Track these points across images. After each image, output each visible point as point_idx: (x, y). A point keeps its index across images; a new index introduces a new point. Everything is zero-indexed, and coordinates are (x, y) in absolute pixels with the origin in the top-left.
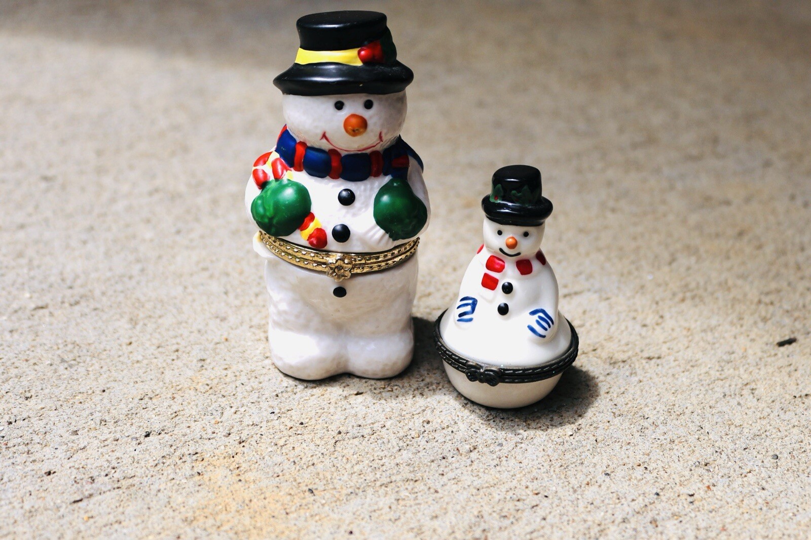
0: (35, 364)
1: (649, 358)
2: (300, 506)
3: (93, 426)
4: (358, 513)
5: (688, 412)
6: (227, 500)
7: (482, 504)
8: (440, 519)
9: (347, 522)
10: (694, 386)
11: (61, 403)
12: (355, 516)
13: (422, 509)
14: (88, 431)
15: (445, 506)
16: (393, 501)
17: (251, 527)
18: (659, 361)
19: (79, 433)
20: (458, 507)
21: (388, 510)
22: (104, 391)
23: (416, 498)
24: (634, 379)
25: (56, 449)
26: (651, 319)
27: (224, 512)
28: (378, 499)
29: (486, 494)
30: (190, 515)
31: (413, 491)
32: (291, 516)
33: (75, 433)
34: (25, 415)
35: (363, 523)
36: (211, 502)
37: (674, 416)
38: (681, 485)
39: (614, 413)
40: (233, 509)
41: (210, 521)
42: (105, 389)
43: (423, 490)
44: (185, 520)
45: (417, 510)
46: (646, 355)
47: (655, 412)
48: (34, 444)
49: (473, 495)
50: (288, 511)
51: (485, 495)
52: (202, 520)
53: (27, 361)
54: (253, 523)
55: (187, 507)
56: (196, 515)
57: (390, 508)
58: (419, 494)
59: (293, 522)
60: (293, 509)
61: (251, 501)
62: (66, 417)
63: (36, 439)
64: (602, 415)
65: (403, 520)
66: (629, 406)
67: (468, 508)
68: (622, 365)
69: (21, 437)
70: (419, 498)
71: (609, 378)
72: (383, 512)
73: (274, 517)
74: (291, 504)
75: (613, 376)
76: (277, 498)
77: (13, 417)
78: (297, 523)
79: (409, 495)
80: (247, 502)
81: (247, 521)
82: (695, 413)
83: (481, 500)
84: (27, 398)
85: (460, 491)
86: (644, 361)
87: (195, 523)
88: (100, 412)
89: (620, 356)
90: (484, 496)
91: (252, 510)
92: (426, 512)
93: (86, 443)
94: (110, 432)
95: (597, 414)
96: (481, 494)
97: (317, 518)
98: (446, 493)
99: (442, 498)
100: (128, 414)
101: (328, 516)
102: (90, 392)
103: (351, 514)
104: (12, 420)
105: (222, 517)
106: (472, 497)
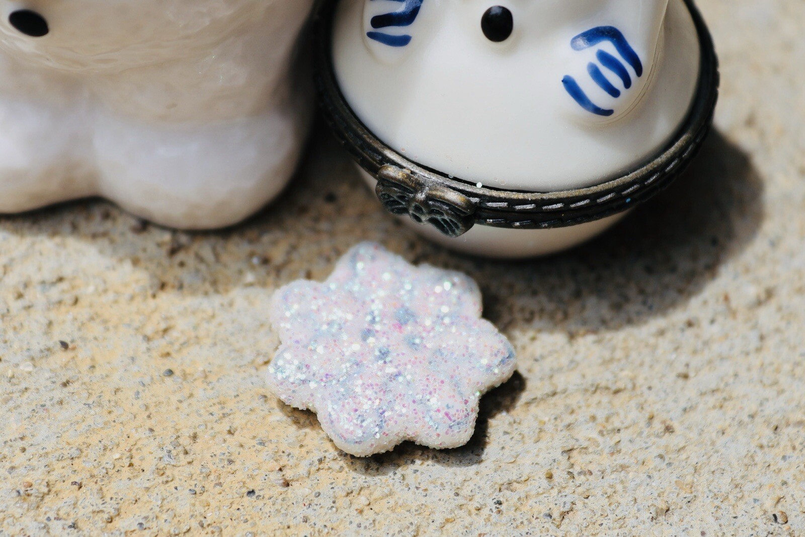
2: (320, 461)
4: (466, 491)
6: (135, 436)
7: (786, 475)
8: (674, 518)
9: (439, 518)
12: (460, 500)
13: (631, 485)
15: (689, 479)
16: (558, 455)
17: (194, 524)
20: (724, 483)
21: (545, 483)
23: (615, 451)
27: (126, 472)
28: (519, 448)
29: (797, 444)
30: (37, 477)
31: (610, 427)
32: (299, 490)
35: (479, 521)
36: (94, 439)
40: (150, 464)
41: (89, 499)
43: (634, 423)
44: (24, 494)
45: (619, 487)
49: (761, 447)
50: (289, 474)
51: (794, 448)
52: (68, 493)
54: (199, 509)
55: (30, 451)
56: (52, 478)
57: (550, 477)
58: (624, 436)
59: (301, 511)
60: (302, 470)
61: (195, 437)
65: (579, 516)
67: (748, 487)
70: (625, 447)
72: (532, 487)
73: (251, 493)
74: (296, 452)
76: (262, 434)
78: (309, 512)
79: (600, 439)
80: (185, 441)
81: (184, 504)
83: (781, 464)
85: (730, 431)
87: (51, 505)
90: (789, 452)
91: (196, 469)
92: (639, 494)
96: (782, 444)
97: (362, 500)
98: (693, 435)
99: (683, 448)
101: (391, 494)
103: (448, 493)
105: (118, 486)
106: (760, 453)
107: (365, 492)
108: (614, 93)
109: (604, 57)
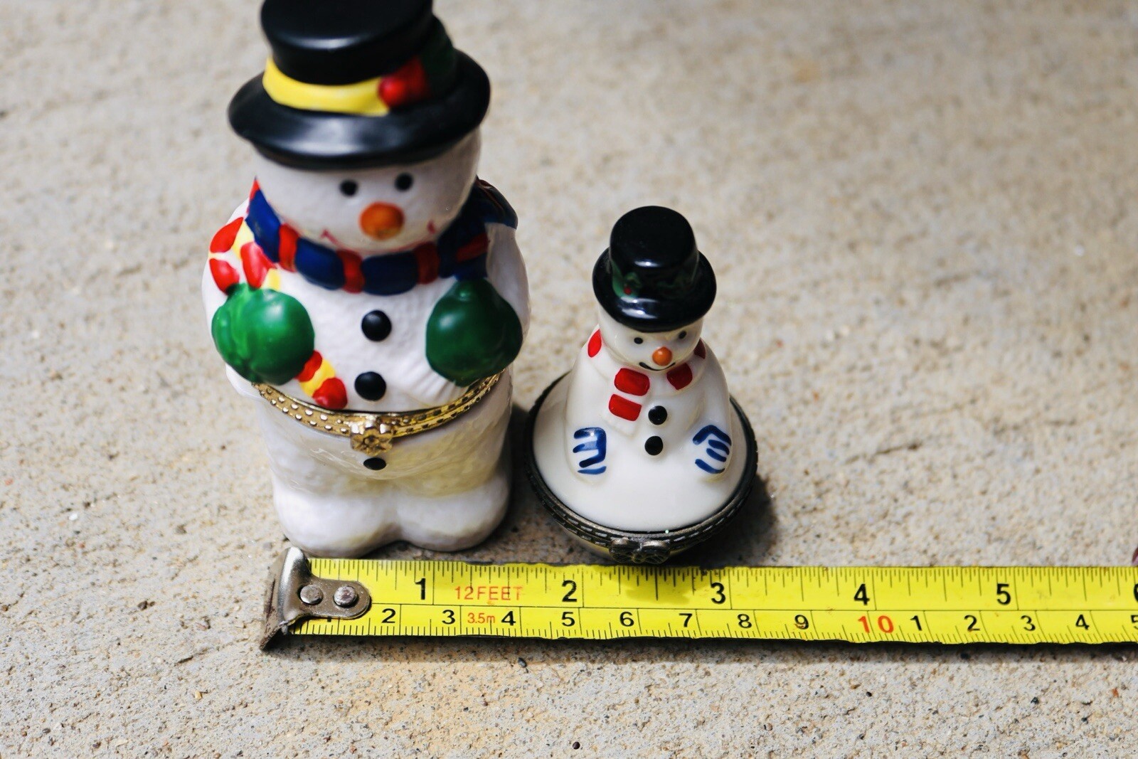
0: (123, 389)
1: (1057, 423)
2: (506, 691)
3: (207, 518)
4: (589, 710)
5: (1103, 539)
6: (400, 674)
7: (773, 702)
8: (708, 726)
9: (573, 726)
10: (1120, 486)
11: (159, 469)
12: (585, 715)
13: (684, 707)
14: (201, 526)
15: (717, 704)
16: (642, 688)
17: (434, 727)
18: (1071, 430)
19: (187, 528)
20: (737, 706)
21: (634, 705)
22: (224, 448)
23: (676, 686)
24: (1029, 466)
25: (155, 558)
26: (1070, 341)
27: (396, 696)
28: (620, 684)
29: (781, 683)
30: (345, 697)
31: (673, 672)
32: (494, 708)
33: (182, 530)
34: (109, 492)
35: (596, 728)
36: (377, 676)
37: (1080, 547)
38: (1073, 686)
39: (989, 535)
40: (409, 691)
41: (375, 711)
42: (226, 444)
43: (688, 670)
44: (338, 708)
45: (677, 708)
46: (1052, 415)
47: (1052, 537)
48: (123, 547)
49: (760, 684)
50: (488, 698)
51: (779, 685)
52: (363, 707)
53: (110, 381)
54: (437, 718)
55: (342, 682)
56: (354, 698)
57: (637, 702)
58: (681, 677)
59: (494, 720)
60: (495, 696)
61: (434, 675)
62: (168, 497)
63: (127, 537)
64: (970, 537)
65: (653, 725)
66: (1014, 520)
67: (751, 708)
68: (1012, 434)
69: (104, 533)
70: (681, 684)
71: (990, 461)
72: (627, 708)
73: (466, 709)
74: (492, 685)
75: (996, 458)
76: (473, 674)
77: (91, 494)
78: (499, 721)
79: (667, 679)
80: (429, 678)
81: (428, 715)
82: (1114, 544)
83: (771, 695)
84: (111, 457)
85: (743, 675)
86: (1048, 430)
87: (353, 714)
88: (217, 490)
89: (1011, 418)
90: (776, 688)
91: (435, 694)
92: (688, 713)
93: (196, 551)
94: (233, 532)
95: (964, 536)
96: (772, 683)
97: (529, 715)
98: (721, 677)
99: (715, 685)
100: (259, 497)
101: (545, 711)
102: (204, 448)
103: (579, 711)
104: (90, 499)
105: (391, 704)
106: (759, 688)
107: (531, 709)
108: (723, 459)
109: (711, 442)
